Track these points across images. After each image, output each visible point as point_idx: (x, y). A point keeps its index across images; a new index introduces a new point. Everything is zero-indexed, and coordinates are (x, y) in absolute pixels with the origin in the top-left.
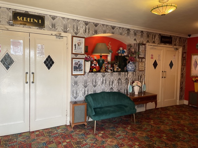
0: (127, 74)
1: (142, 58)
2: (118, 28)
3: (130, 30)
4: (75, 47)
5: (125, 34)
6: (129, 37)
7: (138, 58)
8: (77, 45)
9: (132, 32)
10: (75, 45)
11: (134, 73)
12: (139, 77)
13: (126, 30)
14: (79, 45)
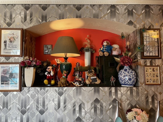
0: (116, 91)
1: (152, 59)
2: (89, 6)
3: (118, 7)
4: (5, 45)
5: (104, 16)
6: (115, 20)
7: (142, 58)
8: (8, 43)
9: (121, 10)
10: (5, 42)
11: (135, 88)
12: (147, 97)
13: (107, 8)
14: (11, 42)
